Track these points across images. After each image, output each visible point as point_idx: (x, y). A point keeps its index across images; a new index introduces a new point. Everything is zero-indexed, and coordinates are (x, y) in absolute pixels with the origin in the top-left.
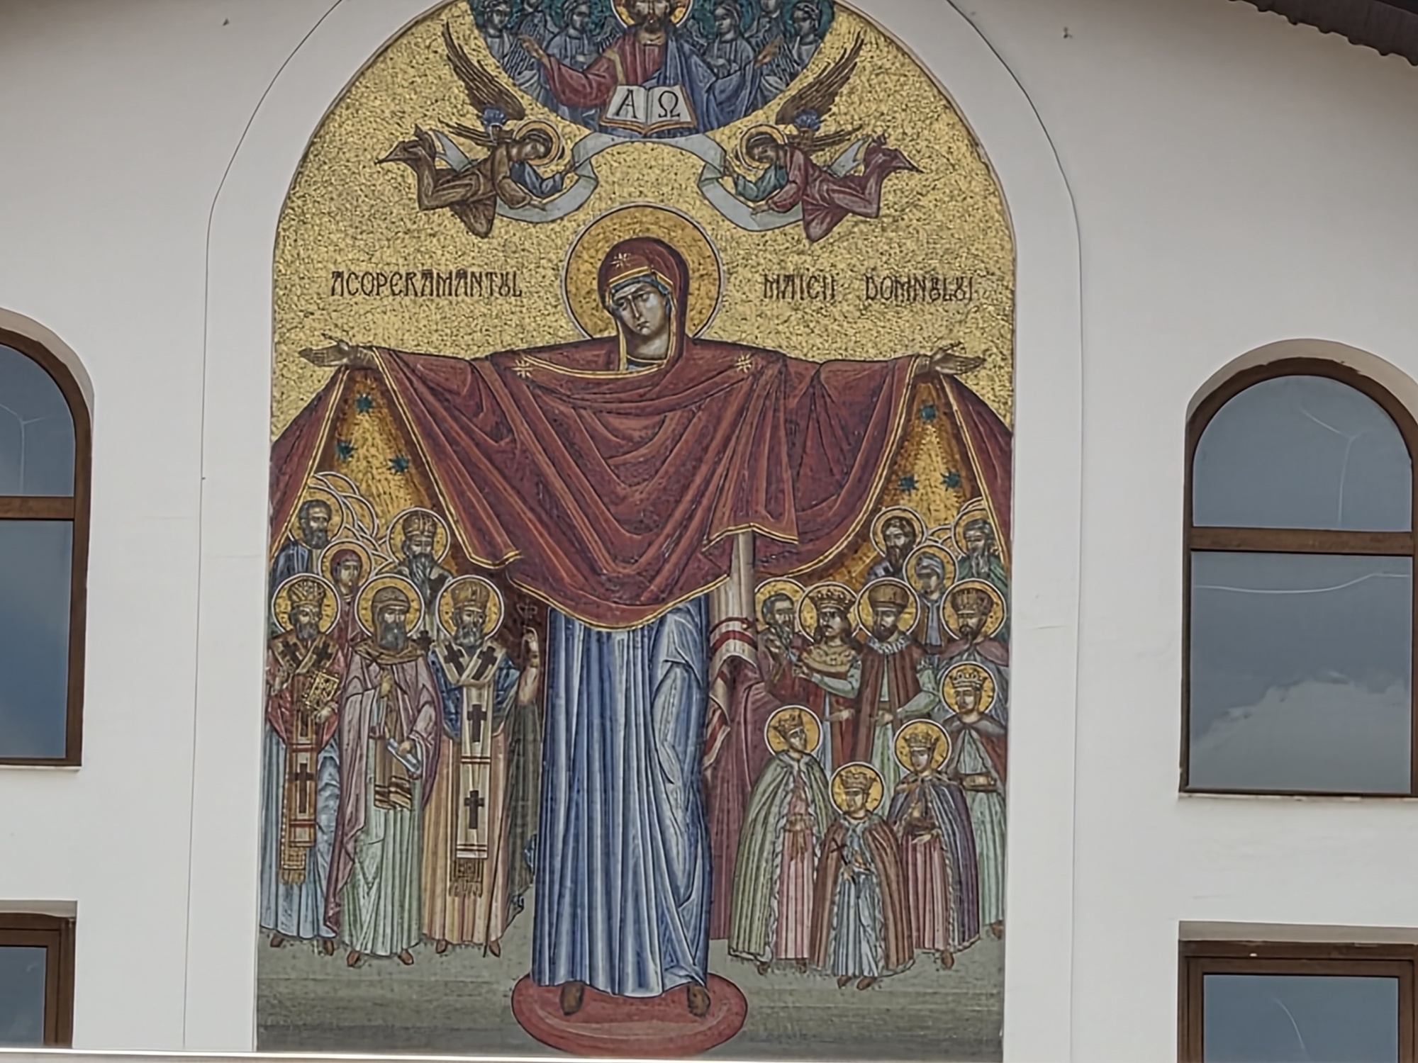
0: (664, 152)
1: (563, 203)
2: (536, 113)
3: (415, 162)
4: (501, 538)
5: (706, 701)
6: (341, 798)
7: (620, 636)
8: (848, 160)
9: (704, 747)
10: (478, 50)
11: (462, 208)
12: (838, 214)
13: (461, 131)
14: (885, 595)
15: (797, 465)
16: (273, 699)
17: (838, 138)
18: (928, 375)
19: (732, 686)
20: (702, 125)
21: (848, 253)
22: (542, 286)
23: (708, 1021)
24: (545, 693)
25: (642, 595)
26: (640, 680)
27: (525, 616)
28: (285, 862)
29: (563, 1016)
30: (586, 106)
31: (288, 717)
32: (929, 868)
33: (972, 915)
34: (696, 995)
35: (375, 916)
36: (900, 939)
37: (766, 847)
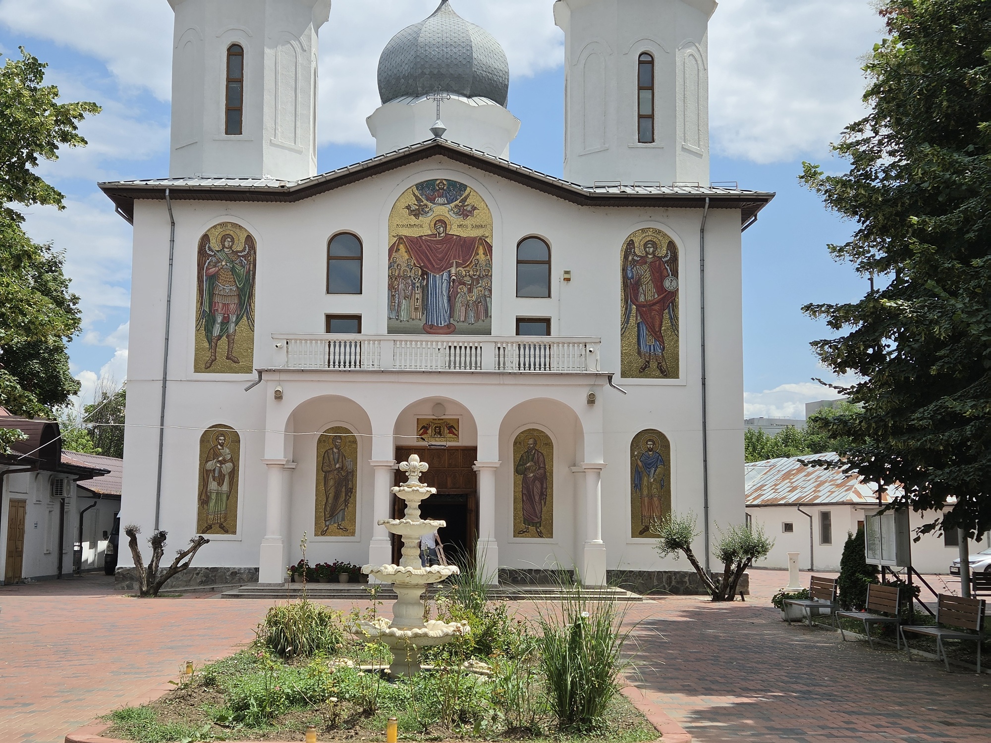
0: (443, 207)
1: (429, 214)
2: (425, 202)
3: (408, 209)
4: (421, 262)
5: (450, 285)
6: (399, 299)
7: (438, 276)
8: (469, 208)
9: (449, 291)
10: (417, 193)
11: (415, 215)
12: (468, 216)
13: (414, 204)
14: (475, 270)
15: (462, 252)
16: (389, 285)
17: (468, 205)
18: (480, 239)
19: (453, 283)
20: (448, 203)
21: (469, 221)
22: (426, 226)
23: (450, 330)
24: (427, 284)
25: (441, 270)
26: (441, 282)
27: (424, 273)
28: (391, 308)
29: (430, 329)
30: (432, 200)
31: (391, 287)
32: (481, 308)
33: (487, 314)
34: (449, 326)
35: (404, 315)
36: (477, 318)
37: (458, 305)
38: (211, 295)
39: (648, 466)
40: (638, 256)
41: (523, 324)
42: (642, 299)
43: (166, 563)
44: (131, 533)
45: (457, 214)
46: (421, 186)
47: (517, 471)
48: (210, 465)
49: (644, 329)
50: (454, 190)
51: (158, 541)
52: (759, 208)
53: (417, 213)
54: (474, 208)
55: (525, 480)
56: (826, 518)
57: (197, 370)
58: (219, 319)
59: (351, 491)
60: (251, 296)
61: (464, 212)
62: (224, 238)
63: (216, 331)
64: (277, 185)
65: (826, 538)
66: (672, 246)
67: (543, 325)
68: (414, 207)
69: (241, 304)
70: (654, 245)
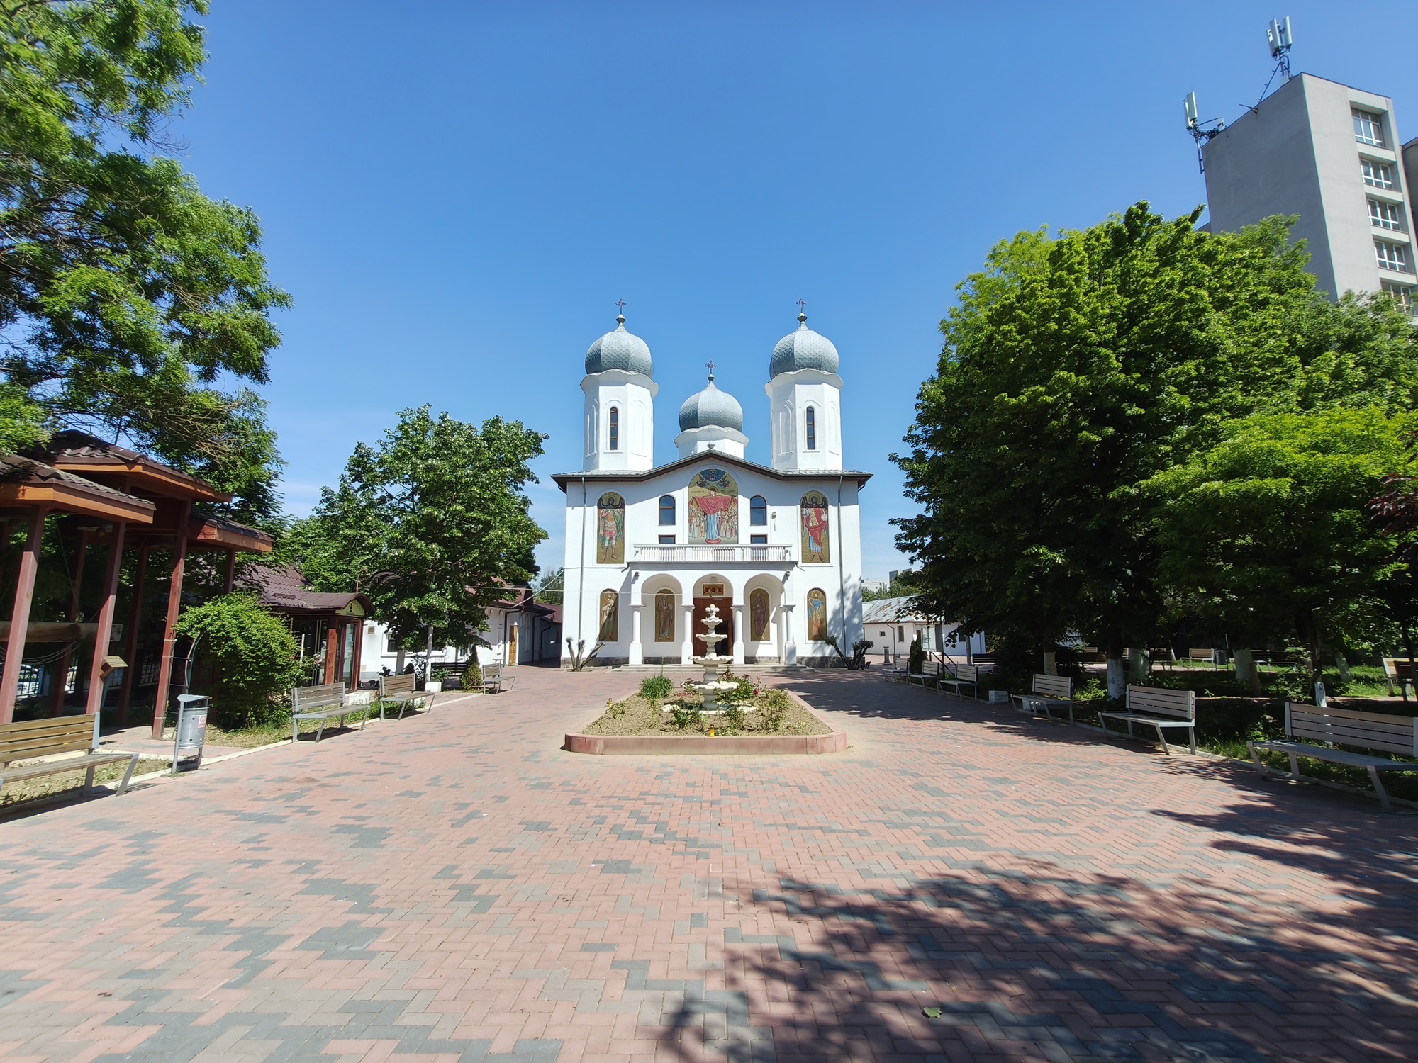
0: (714, 482)
2: (705, 480)
3: (697, 484)
4: (703, 509)
5: (718, 520)
6: (693, 527)
7: (712, 516)
8: (726, 483)
9: (718, 523)
10: (701, 476)
11: (700, 487)
12: (726, 486)
13: (700, 481)
14: (730, 512)
15: (723, 504)
16: (688, 520)
17: (726, 481)
18: (732, 497)
19: (720, 519)
20: (717, 481)
21: (727, 489)
23: (718, 541)
24: (707, 520)
25: (713, 513)
26: (713, 519)
27: (705, 515)
28: (690, 531)
29: (708, 541)
30: (709, 479)
31: (690, 521)
32: (733, 531)
33: (737, 533)
34: (717, 540)
35: (696, 535)
36: (731, 535)
37: (722, 529)
38: (604, 527)
39: (815, 606)
40: (808, 504)
41: (755, 538)
42: (811, 525)
43: (586, 654)
44: (569, 641)
46: (703, 473)
47: (752, 609)
48: (604, 608)
49: (812, 540)
50: (718, 475)
51: (581, 645)
52: (866, 480)
54: (729, 483)
55: (756, 612)
56: (901, 629)
57: (598, 563)
58: (608, 538)
59: (672, 620)
60: (623, 527)
61: (724, 485)
62: (609, 500)
63: (606, 544)
64: (634, 473)
65: (901, 639)
66: (824, 499)
67: (763, 538)
68: (700, 483)
69: (618, 531)
70: (816, 499)
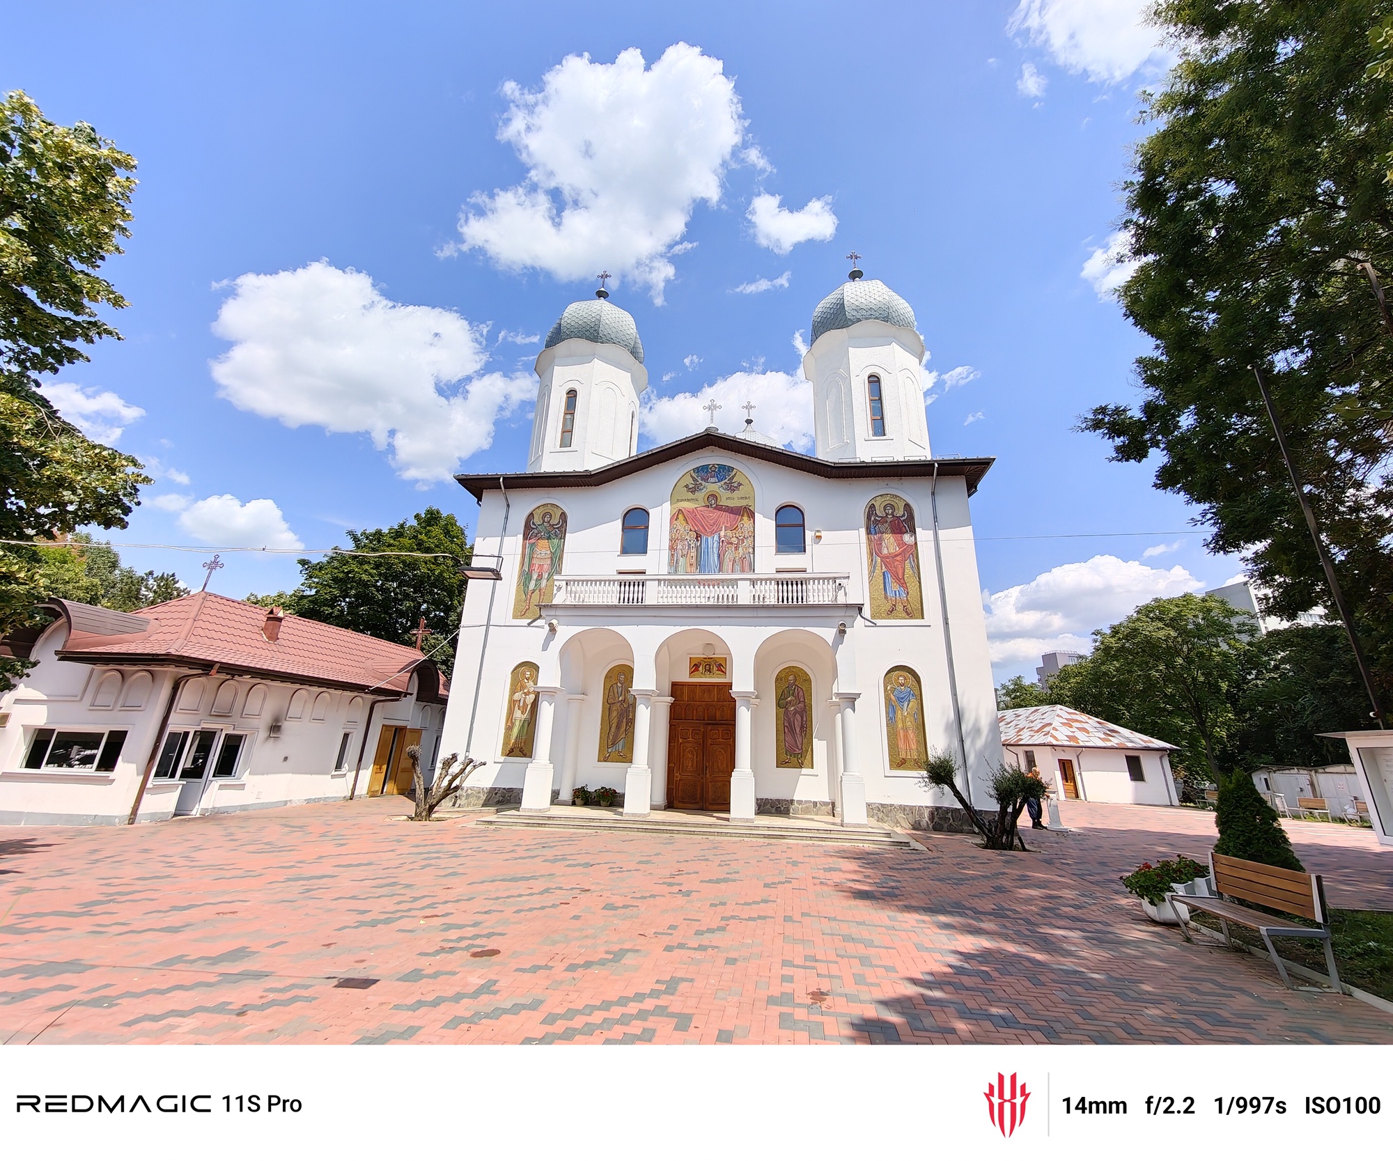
0: (715, 485)
2: (700, 481)
4: (696, 528)
5: (719, 545)
6: (677, 557)
7: (709, 538)
8: (736, 485)
9: (719, 550)
10: (694, 475)
11: (691, 492)
12: (735, 491)
13: (692, 484)
14: (740, 532)
15: (730, 518)
16: (669, 546)
17: (735, 482)
18: (745, 507)
19: (722, 543)
20: (719, 481)
21: (735, 495)
22: (701, 499)
24: (700, 545)
25: (712, 533)
26: (712, 542)
27: (698, 538)
28: (670, 564)
30: (706, 480)
31: (672, 548)
32: (746, 563)
33: (751, 568)
35: (680, 569)
37: (727, 560)
38: (531, 558)
39: (901, 700)
40: (879, 517)
42: (885, 551)
45: (726, 489)
46: (697, 470)
47: (778, 705)
48: (517, 696)
49: (889, 578)
50: (723, 472)
53: (693, 491)
54: (740, 484)
55: (786, 713)
58: (535, 577)
60: (561, 558)
61: (732, 488)
62: (543, 515)
64: (583, 471)
66: (907, 509)
68: (691, 486)
69: (552, 564)
70: (892, 507)
